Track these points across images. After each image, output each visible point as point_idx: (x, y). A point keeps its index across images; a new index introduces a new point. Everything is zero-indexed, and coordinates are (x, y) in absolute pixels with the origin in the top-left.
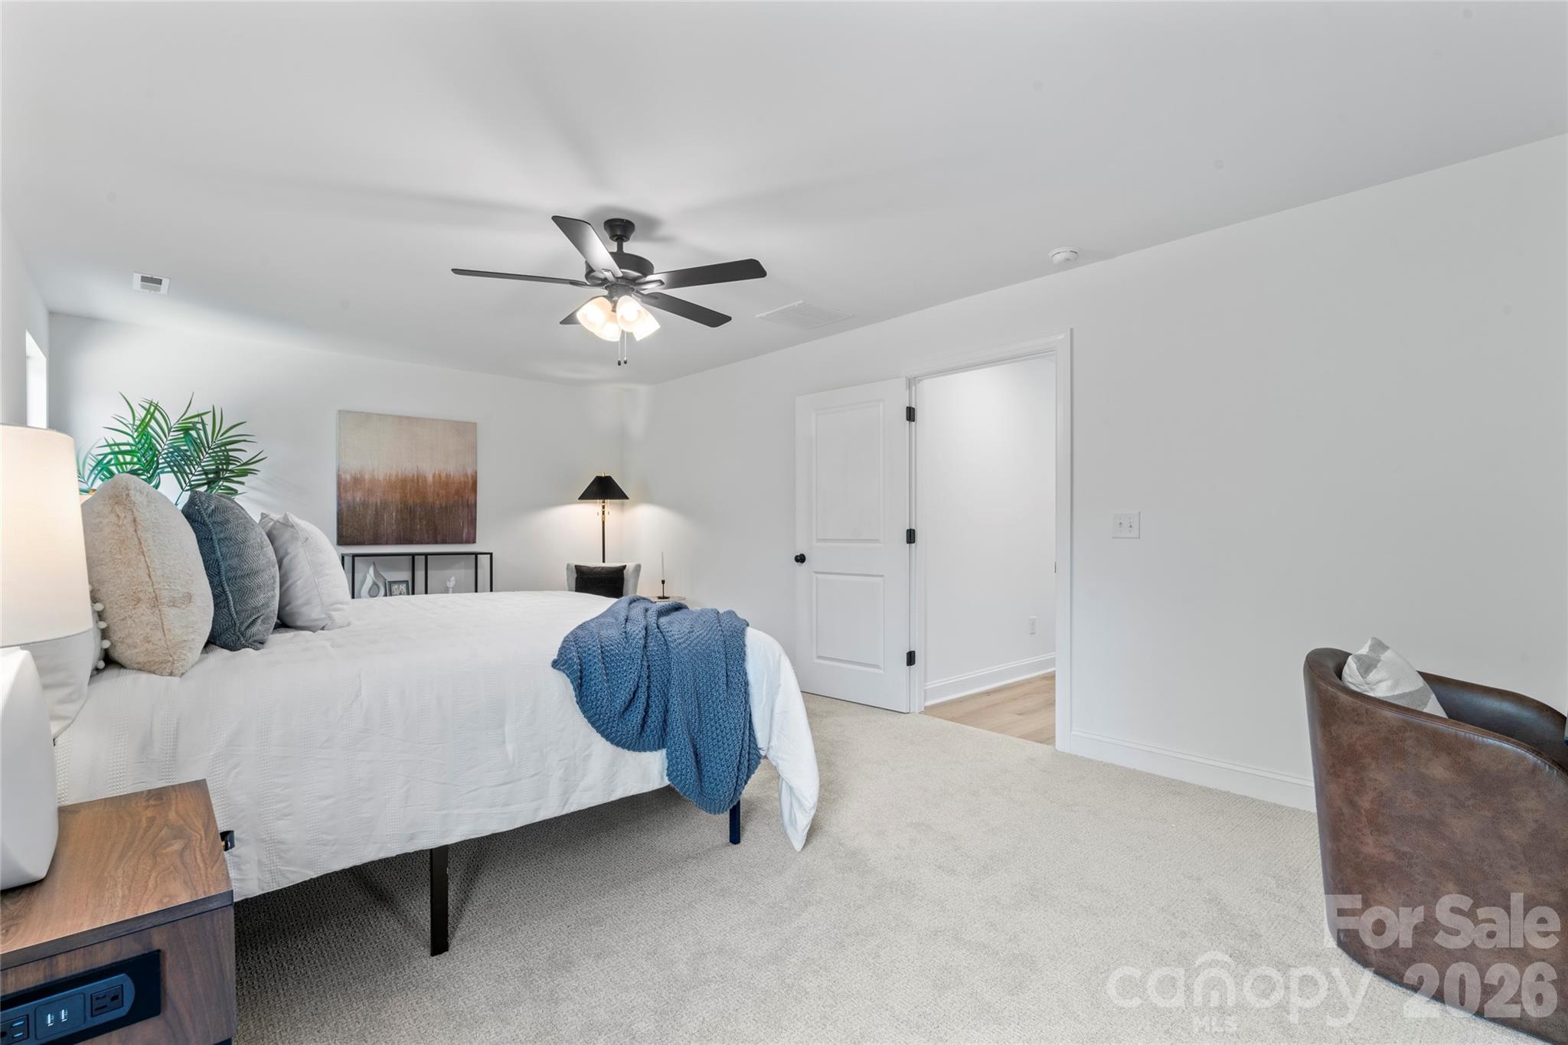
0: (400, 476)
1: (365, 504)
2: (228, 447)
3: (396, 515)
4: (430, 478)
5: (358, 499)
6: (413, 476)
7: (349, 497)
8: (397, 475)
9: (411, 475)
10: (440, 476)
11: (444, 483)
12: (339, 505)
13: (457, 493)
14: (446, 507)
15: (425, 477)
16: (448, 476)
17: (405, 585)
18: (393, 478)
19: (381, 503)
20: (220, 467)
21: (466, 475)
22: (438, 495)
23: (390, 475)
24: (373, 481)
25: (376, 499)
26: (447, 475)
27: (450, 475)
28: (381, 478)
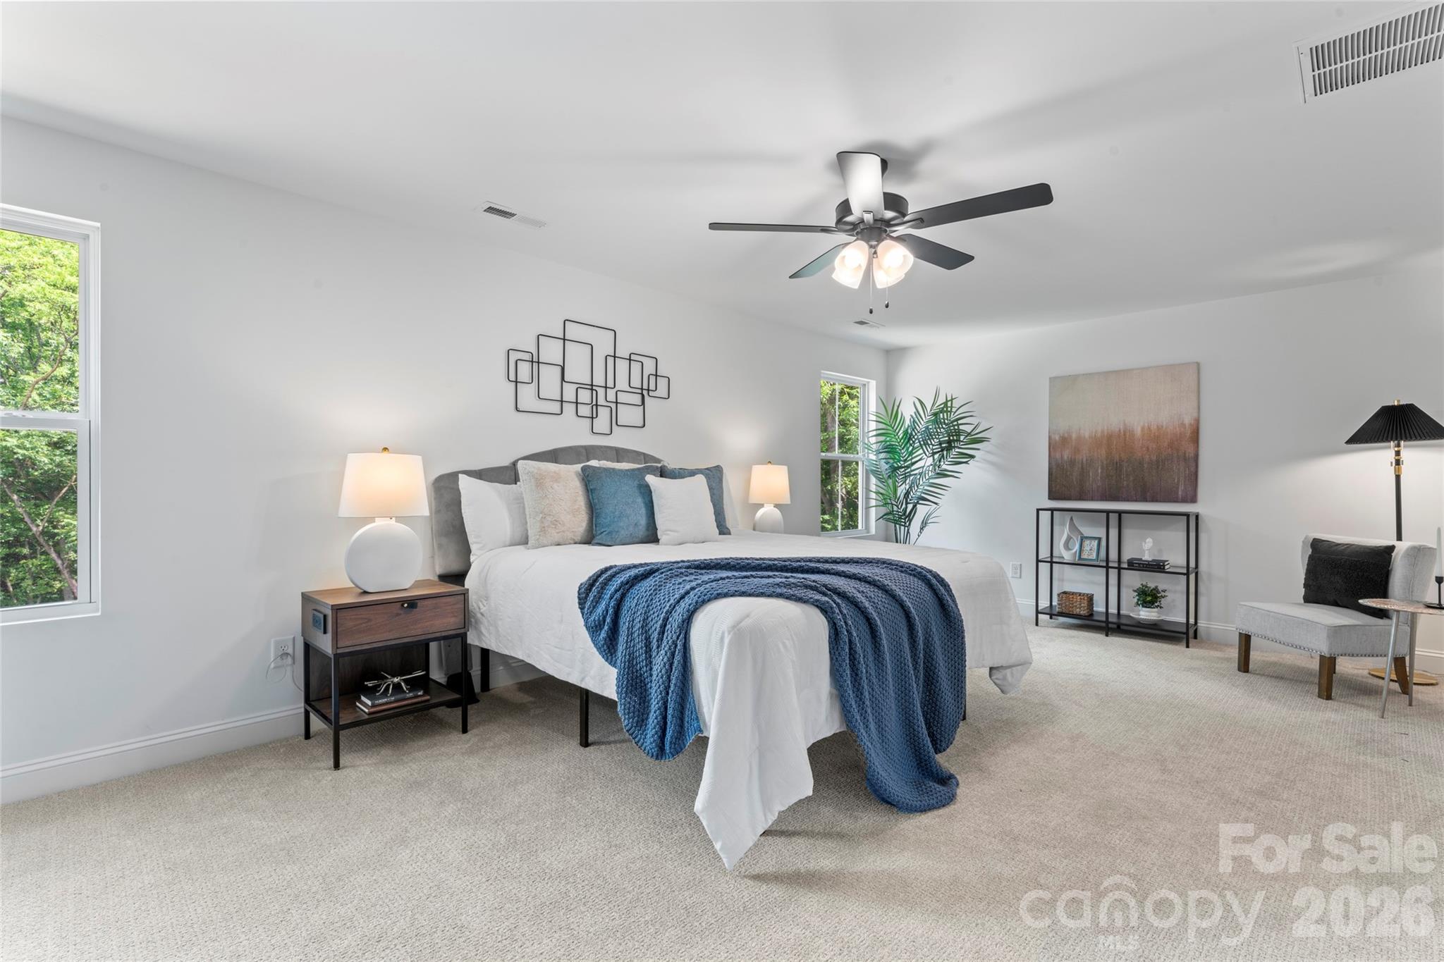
0: (1106, 434)
1: (1072, 462)
2: (960, 422)
3: (1101, 472)
4: (1138, 432)
5: (1065, 457)
6: (1120, 431)
7: (1058, 456)
8: (1103, 432)
9: (1118, 430)
10: (1149, 428)
11: (1155, 436)
12: (1050, 463)
13: (1171, 445)
14: (1158, 461)
15: (1133, 431)
16: (1159, 428)
17: (1096, 542)
18: (1099, 434)
19: (1087, 460)
20: (955, 438)
21: (1183, 425)
22: (1148, 448)
23: (1096, 431)
24: (1079, 438)
25: (1083, 455)
26: (1158, 426)
27: (1162, 427)
28: (1087, 435)
